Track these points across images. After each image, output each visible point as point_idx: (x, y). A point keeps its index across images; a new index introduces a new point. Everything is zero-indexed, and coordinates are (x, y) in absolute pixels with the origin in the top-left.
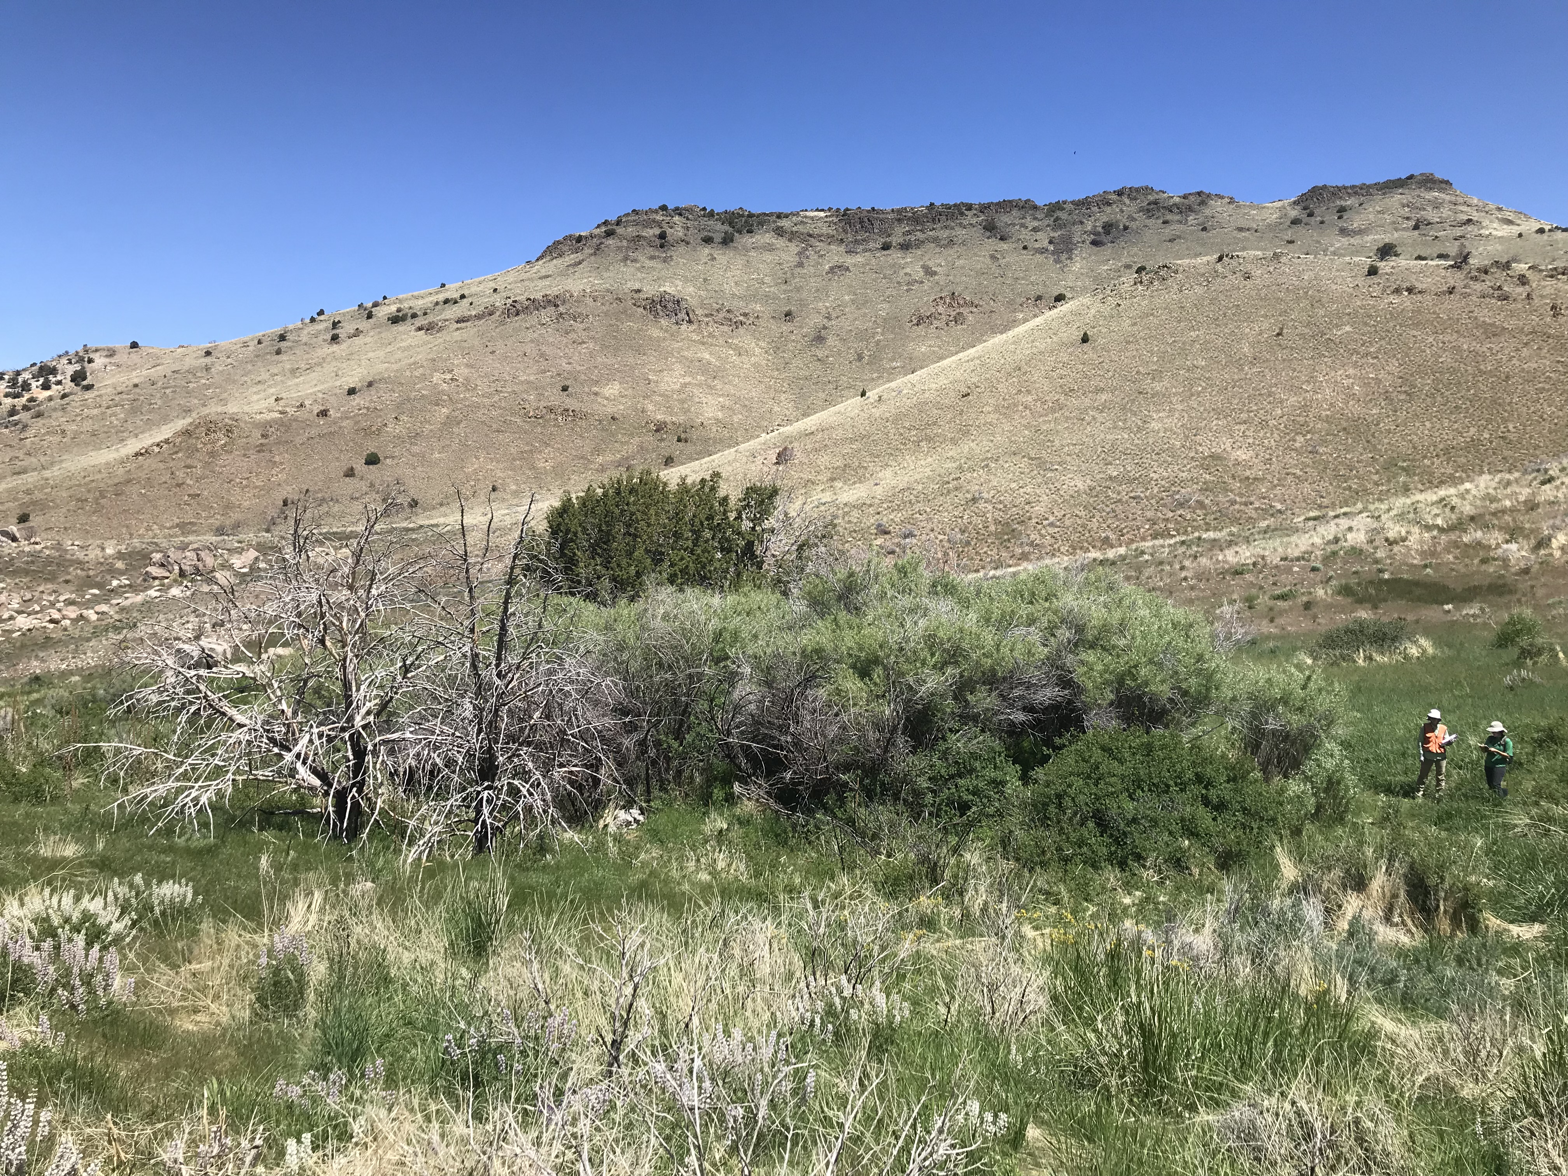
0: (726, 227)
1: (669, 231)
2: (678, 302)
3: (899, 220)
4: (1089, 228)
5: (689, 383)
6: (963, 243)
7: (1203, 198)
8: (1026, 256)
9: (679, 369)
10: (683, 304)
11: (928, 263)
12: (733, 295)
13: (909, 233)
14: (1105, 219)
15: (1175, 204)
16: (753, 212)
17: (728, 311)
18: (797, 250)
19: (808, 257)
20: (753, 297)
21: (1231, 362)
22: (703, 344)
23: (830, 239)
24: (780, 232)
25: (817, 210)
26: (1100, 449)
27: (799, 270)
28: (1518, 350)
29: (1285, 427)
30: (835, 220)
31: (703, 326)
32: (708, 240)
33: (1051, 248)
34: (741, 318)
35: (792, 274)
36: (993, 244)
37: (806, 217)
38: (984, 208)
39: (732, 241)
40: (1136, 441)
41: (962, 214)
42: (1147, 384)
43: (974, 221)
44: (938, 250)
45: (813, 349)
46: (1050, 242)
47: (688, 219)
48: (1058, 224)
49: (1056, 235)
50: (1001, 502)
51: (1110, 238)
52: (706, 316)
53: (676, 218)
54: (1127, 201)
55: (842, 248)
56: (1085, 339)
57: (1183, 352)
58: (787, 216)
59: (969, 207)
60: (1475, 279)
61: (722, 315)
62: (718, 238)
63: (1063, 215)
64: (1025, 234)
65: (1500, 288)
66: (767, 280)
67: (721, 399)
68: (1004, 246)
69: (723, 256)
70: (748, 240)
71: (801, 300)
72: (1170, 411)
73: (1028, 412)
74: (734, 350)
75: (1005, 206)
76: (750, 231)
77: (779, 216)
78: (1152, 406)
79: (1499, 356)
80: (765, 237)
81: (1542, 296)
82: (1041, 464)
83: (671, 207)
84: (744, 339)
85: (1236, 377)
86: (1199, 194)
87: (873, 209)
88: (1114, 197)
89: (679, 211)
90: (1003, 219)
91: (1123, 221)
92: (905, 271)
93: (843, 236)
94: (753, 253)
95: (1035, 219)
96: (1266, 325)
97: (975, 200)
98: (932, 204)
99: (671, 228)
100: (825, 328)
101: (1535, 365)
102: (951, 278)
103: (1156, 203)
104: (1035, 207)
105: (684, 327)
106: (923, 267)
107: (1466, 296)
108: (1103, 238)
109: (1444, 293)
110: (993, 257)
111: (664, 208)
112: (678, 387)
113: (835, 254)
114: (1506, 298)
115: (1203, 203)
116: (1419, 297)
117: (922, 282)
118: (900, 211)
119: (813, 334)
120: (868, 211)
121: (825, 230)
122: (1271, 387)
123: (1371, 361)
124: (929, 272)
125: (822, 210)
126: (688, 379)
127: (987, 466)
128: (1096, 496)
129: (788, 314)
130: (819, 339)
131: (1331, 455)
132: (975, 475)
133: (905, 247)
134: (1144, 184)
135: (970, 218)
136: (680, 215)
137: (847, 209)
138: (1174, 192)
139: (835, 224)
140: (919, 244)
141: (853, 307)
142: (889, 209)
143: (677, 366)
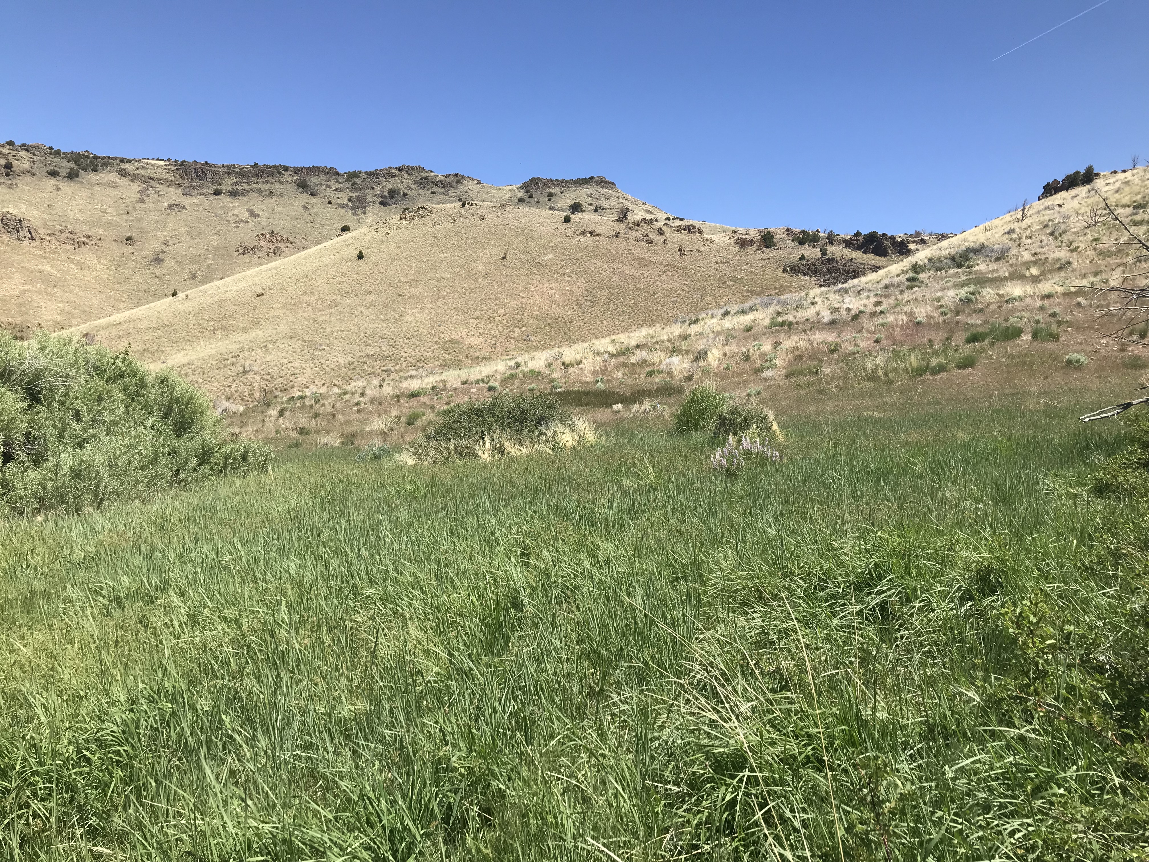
0: (72, 165)
1: (15, 163)
2: (20, 221)
3: (228, 173)
4: (378, 192)
5: (29, 290)
6: (281, 195)
7: (459, 179)
8: (331, 209)
9: (18, 278)
10: (25, 224)
11: (252, 207)
12: (77, 220)
13: (237, 183)
14: (390, 187)
15: (440, 181)
16: (98, 155)
17: (71, 233)
18: (138, 189)
19: (148, 195)
20: (97, 224)
21: (469, 276)
22: (45, 258)
23: (170, 183)
24: (123, 173)
25: (158, 159)
26: (363, 335)
27: (140, 204)
28: (659, 276)
29: (507, 322)
30: (173, 168)
31: (46, 243)
32: (53, 174)
33: (350, 204)
34: (84, 239)
35: (134, 208)
36: (305, 198)
37: (147, 164)
38: (297, 170)
39: (77, 176)
40: (393, 329)
41: (280, 173)
42: (405, 289)
43: (289, 179)
44: (260, 198)
45: (151, 268)
46: (349, 200)
47: (34, 154)
48: (355, 187)
49: (353, 195)
50: (269, 374)
51: (393, 201)
52: (49, 235)
53: (23, 153)
54: (406, 176)
55: (180, 191)
56: (360, 256)
57: (435, 268)
58: (129, 161)
59: (286, 169)
60: (631, 229)
61: (64, 235)
62: (63, 172)
63: (359, 181)
64: (330, 193)
65: (647, 235)
66: (109, 210)
67: (61, 305)
68: (313, 200)
69: (67, 187)
70: (92, 177)
71: (141, 228)
72: (421, 309)
73: (310, 308)
74: (76, 265)
75: (315, 170)
76: (95, 170)
77: (122, 161)
78: (408, 305)
79: (648, 279)
80: (108, 176)
81: (673, 242)
82: (312, 345)
83: (18, 143)
84: (86, 256)
85: (472, 286)
86: (457, 175)
87: (206, 163)
88: (396, 172)
89: (26, 148)
90: (313, 180)
91: (403, 189)
92: (233, 212)
93: (181, 181)
94: (97, 188)
95: (337, 182)
96: (494, 251)
97: (291, 164)
98: (256, 164)
99: (18, 160)
100: (163, 252)
101: (670, 286)
102: (271, 220)
103: (426, 178)
104: (337, 174)
105: (26, 242)
106: (248, 210)
107: (626, 239)
108: (389, 200)
109: (612, 236)
110: (305, 207)
111: (11, 143)
112: (17, 293)
113: (174, 195)
114: (651, 242)
115: (459, 182)
116: (597, 238)
117: (247, 222)
118: (229, 167)
119: (152, 257)
120: (202, 164)
121: (165, 175)
122: (497, 294)
123: (567, 279)
124: (253, 214)
125: (163, 160)
126: (27, 287)
127: (265, 346)
128: (354, 369)
129: (129, 239)
130: (158, 260)
131: (540, 342)
132: (253, 353)
133: (234, 194)
134: (418, 165)
135: (286, 176)
136: (27, 150)
137: (184, 161)
138: (439, 173)
139: (173, 171)
140: (245, 193)
141: (188, 237)
142: (220, 164)
143: (16, 276)
